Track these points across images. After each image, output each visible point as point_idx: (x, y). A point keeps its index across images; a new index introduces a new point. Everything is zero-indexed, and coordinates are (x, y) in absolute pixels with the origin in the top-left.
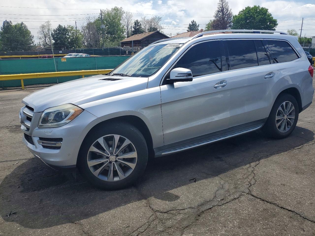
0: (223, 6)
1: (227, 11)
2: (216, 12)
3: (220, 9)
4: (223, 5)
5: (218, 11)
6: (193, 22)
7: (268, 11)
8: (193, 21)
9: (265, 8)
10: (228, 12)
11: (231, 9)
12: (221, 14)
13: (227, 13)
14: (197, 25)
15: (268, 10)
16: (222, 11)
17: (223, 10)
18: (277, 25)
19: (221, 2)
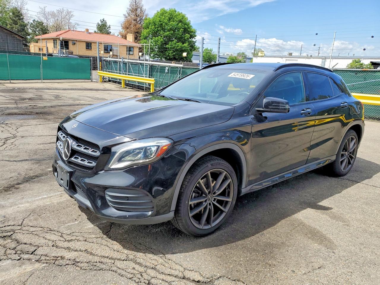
1: (141, 11)
2: (128, 11)
5: (130, 10)
6: (102, 20)
8: (104, 20)
9: (181, 13)
14: (108, 26)
17: (136, 10)
18: (196, 36)
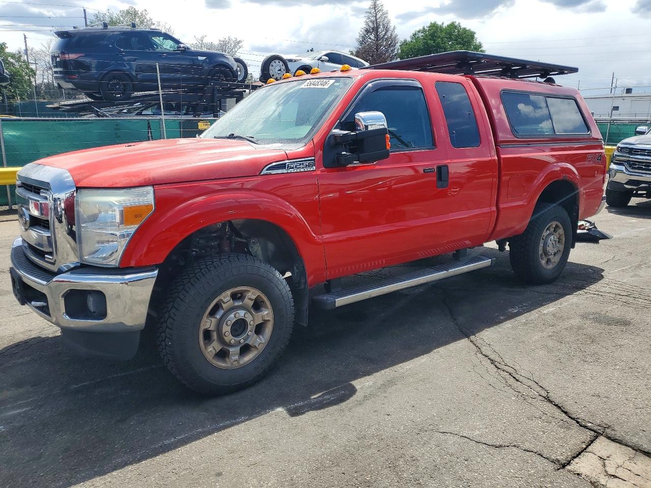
0: (376, 20)
1: (387, 31)
2: (361, 33)
3: (371, 24)
4: (378, 16)
5: (367, 31)
7: (476, 36)
9: (468, 29)
10: (389, 34)
11: (394, 28)
12: (372, 37)
13: (386, 37)
15: (475, 33)
16: (375, 29)
17: (378, 28)
19: (373, 11)
